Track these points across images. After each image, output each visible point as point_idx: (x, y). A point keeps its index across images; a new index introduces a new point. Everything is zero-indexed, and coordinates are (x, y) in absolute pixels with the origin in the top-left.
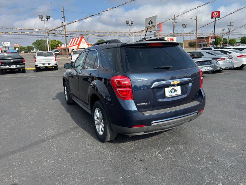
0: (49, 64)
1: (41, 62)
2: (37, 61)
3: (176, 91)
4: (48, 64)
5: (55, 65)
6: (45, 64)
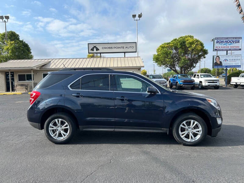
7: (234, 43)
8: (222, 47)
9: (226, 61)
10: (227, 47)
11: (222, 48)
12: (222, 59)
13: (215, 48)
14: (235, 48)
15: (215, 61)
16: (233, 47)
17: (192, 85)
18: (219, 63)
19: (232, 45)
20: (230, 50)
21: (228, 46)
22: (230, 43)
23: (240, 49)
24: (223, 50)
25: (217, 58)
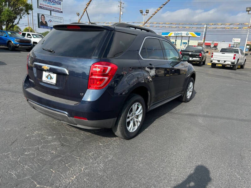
0: (225, 61)
1: (217, 58)
2: (213, 56)
3: (52, 79)
4: (223, 61)
5: (231, 64)
6: (220, 61)
7: (56, 3)
8: (46, 5)
9: (50, 22)
10: (51, 7)
11: (46, 7)
12: (47, 19)
13: (39, 5)
14: (58, 10)
15: (40, 20)
16: (56, 8)
17: (30, 46)
18: (44, 22)
19: (54, 6)
20: (53, 10)
21: (51, 5)
22: (53, 3)
23: (62, 12)
24: (47, 9)
25: (43, 16)
